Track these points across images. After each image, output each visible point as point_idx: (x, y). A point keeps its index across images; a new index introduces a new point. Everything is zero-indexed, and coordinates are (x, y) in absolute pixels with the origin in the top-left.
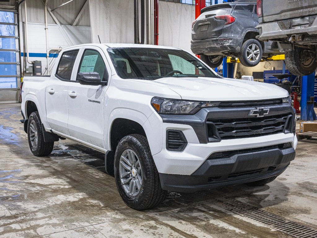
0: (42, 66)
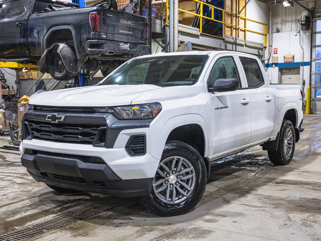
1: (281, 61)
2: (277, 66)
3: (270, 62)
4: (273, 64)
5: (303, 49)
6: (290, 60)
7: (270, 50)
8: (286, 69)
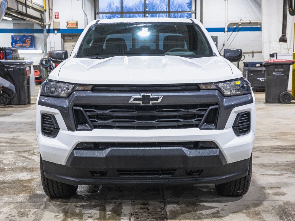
0: (218, 42)
1: (63, 26)
2: (59, 32)
3: (52, 28)
4: (54, 30)
5: (86, 15)
6: (74, 26)
7: (51, 14)
8: (69, 36)
